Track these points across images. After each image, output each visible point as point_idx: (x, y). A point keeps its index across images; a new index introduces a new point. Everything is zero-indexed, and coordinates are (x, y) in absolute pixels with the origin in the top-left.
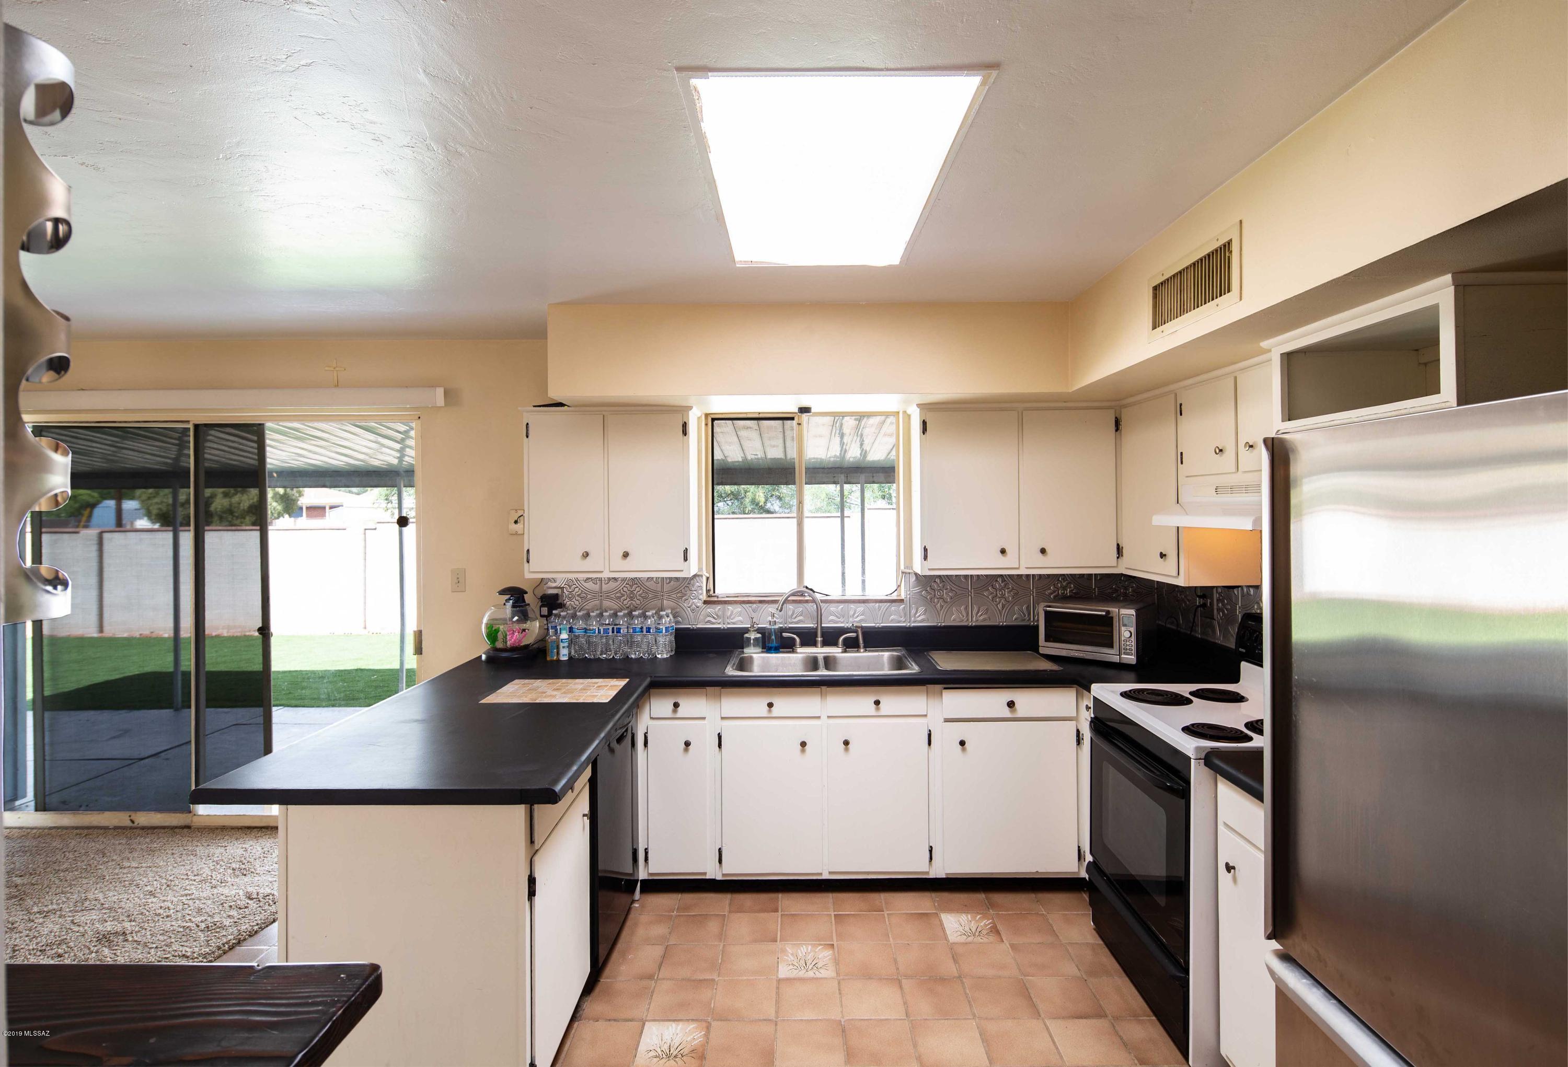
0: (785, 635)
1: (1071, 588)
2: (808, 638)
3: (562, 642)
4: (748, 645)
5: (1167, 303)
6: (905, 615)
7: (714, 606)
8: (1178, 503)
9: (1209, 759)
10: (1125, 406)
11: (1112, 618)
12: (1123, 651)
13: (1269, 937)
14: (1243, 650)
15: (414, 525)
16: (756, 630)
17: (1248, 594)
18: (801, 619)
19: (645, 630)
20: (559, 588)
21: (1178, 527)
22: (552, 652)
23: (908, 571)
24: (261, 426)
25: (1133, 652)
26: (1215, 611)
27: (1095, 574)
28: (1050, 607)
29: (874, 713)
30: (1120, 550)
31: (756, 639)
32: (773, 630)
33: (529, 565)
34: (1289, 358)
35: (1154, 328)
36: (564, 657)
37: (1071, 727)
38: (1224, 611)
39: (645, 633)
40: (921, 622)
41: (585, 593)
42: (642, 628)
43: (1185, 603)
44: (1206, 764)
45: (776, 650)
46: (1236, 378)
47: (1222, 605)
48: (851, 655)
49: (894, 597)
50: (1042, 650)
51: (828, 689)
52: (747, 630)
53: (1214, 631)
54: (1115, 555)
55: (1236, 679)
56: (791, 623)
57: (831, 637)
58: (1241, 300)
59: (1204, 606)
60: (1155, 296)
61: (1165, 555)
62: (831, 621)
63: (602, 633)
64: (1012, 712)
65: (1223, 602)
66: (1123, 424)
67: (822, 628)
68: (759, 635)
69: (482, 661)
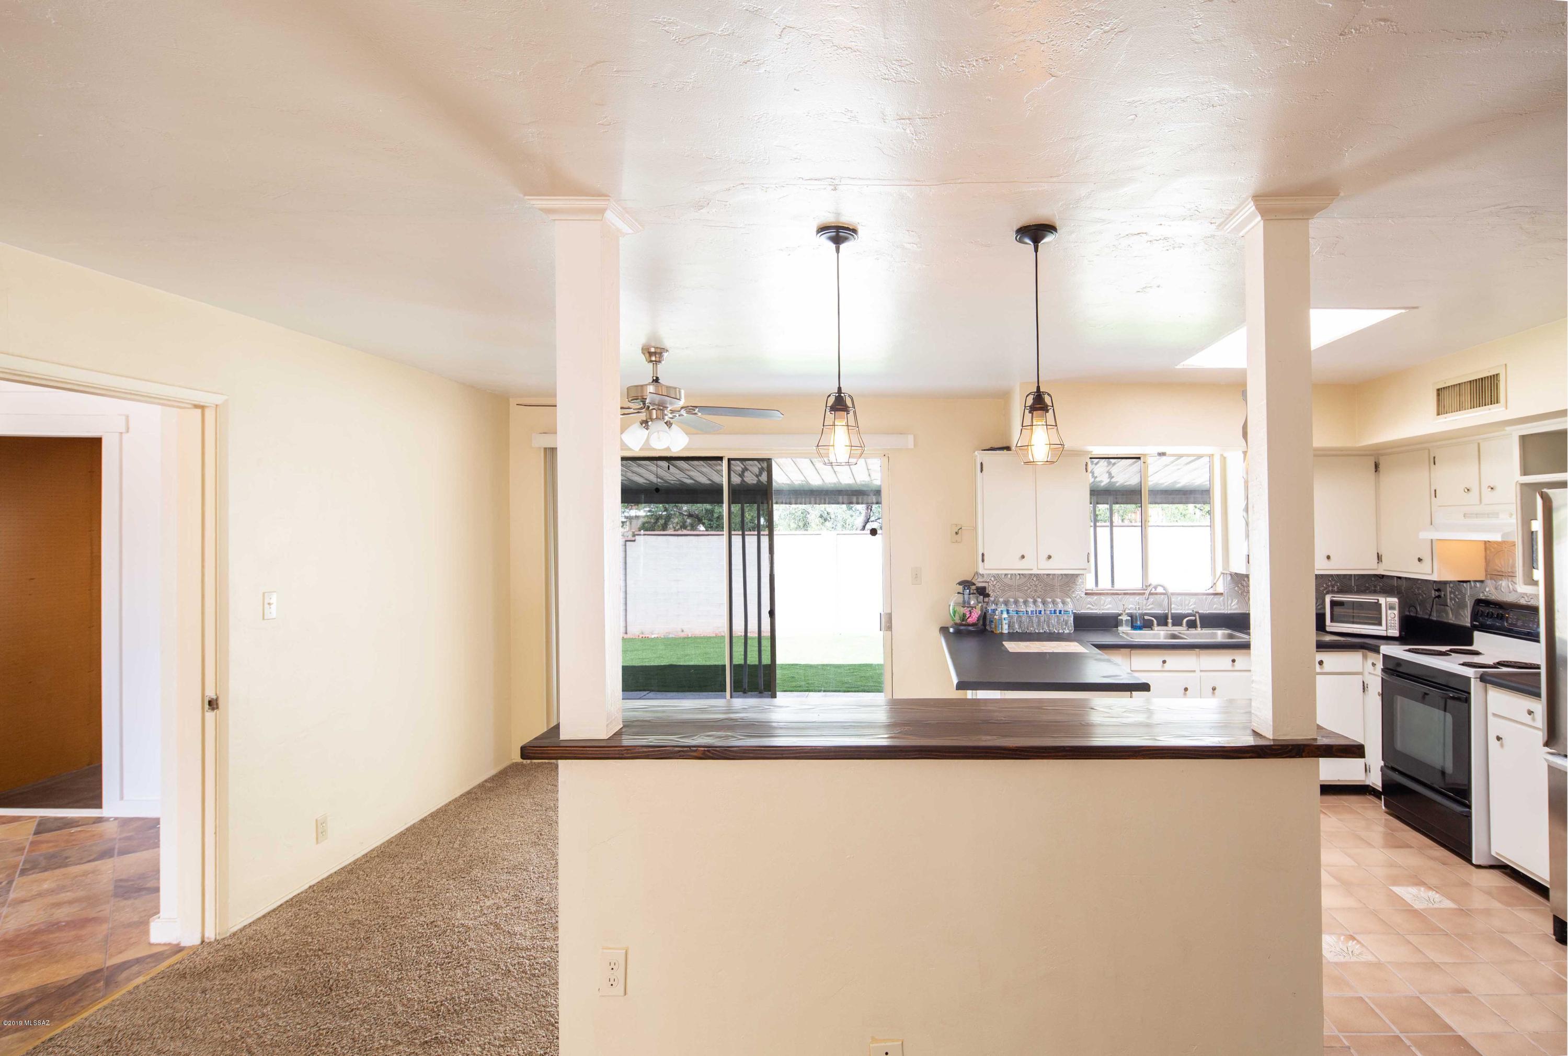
0: (1146, 617)
1: (1337, 585)
2: (1162, 620)
3: (1004, 620)
4: (1122, 625)
5: (1447, 399)
6: (1224, 604)
7: (1092, 596)
8: (1431, 524)
9: (1483, 679)
10: (1382, 455)
11: (1381, 604)
12: (1389, 627)
13: (1544, 746)
14: (1477, 623)
15: (881, 535)
16: (1127, 614)
17: (1475, 586)
18: (1152, 608)
19: (1058, 612)
20: (986, 582)
21: (1432, 540)
22: (999, 627)
23: (1225, 572)
24: (769, 461)
25: (1397, 628)
26: (1449, 600)
27: (1354, 575)
28: (1334, 597)
29: (1230, 668)
30: (1380, 557)
31: (1127, 620)
32: (1138, 614)
33: (984, 565)
34: (1524, 439)
35: (1438, 414)
36: (1005, 631)
37: (1359, 679)
38: (1456, 600)
39: (1058, 614)
40: (1234, 610)
41: (1004, 586)
42: (1055, 611)
43: (1422, 596)
44: (1481, 681)
45: (1140, 628)
46: (1479, 444)
47: (1454, 595)
48: (1193, 631)
49: (1211, 591)
50: (1328, 629)
51: (1201, 651)
52: (1120, 615)
53: (1447, 614)
54: (1377, 561)
55: (1470, 643)
56: (1146, 610)
57: (1178, 620)
58: (1506, 409)
59: (1439, 597)
60: (1438, 395)
61: (1422, 560)
62: (1177, 609)
63: (1030, 613)
64: (1321, 668)
65: (1454, 593)
66: (1381, 467)
67: (1171, 613)
68: (1130, 618)
69: (950, 633)
